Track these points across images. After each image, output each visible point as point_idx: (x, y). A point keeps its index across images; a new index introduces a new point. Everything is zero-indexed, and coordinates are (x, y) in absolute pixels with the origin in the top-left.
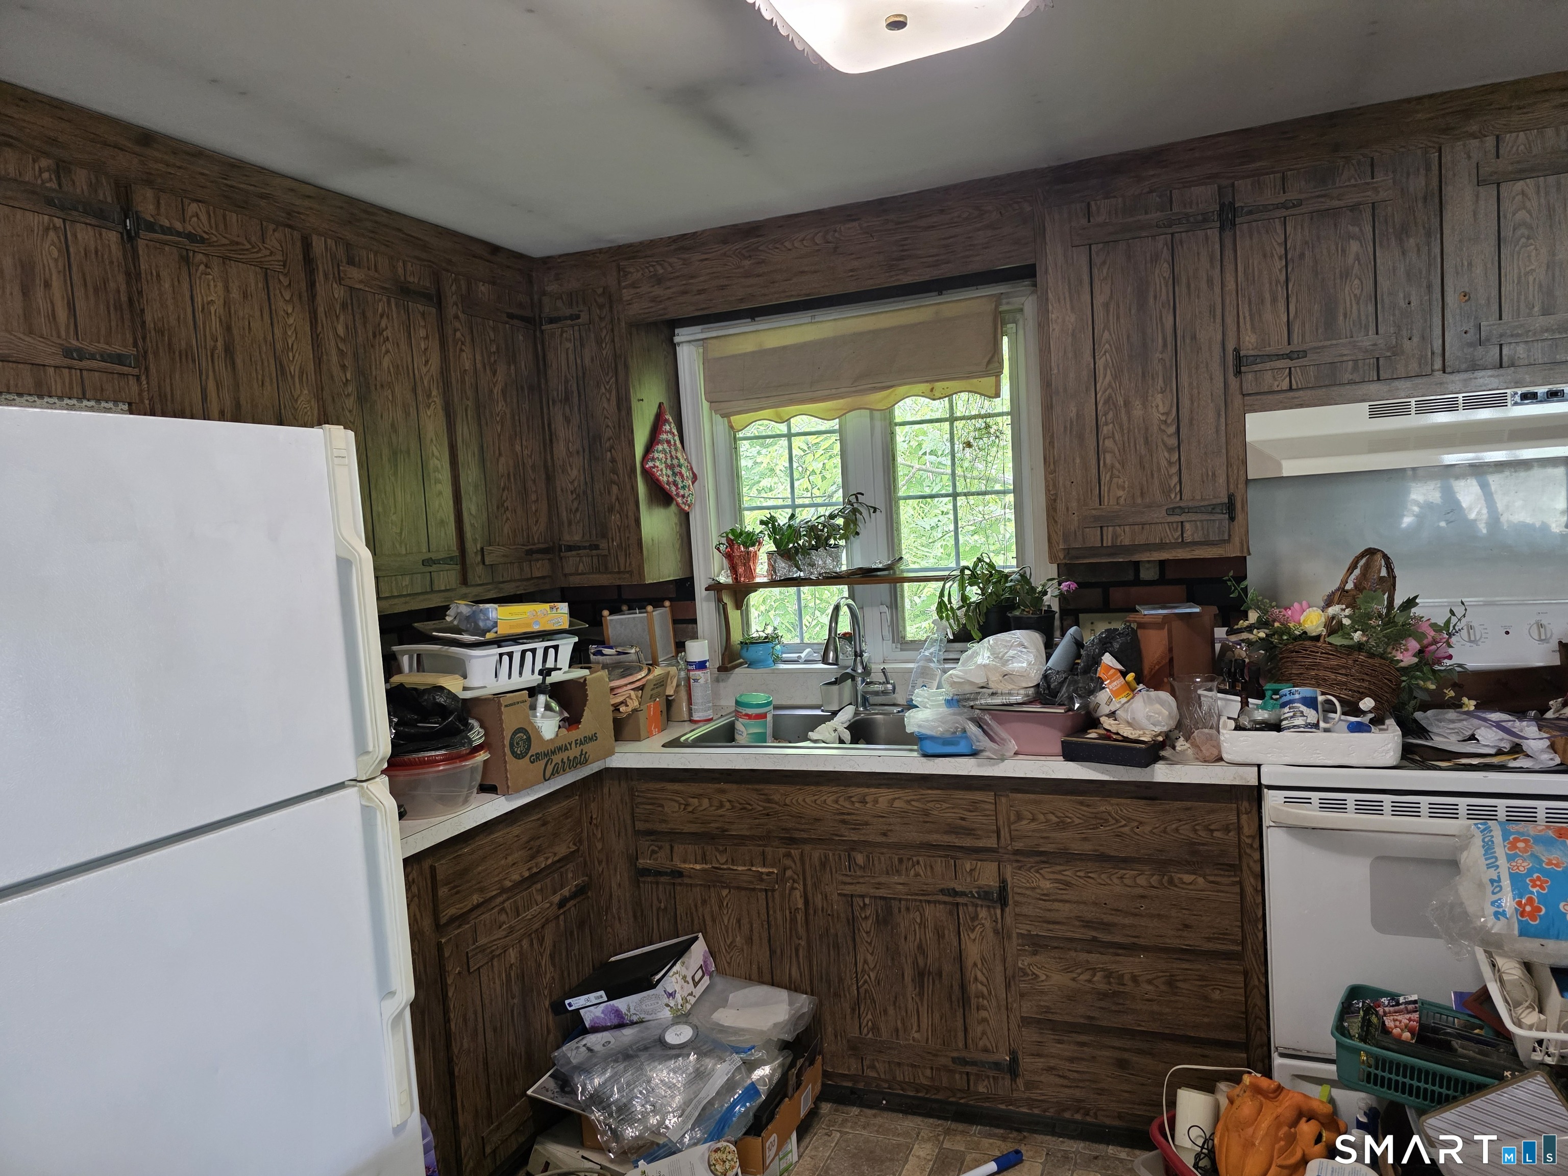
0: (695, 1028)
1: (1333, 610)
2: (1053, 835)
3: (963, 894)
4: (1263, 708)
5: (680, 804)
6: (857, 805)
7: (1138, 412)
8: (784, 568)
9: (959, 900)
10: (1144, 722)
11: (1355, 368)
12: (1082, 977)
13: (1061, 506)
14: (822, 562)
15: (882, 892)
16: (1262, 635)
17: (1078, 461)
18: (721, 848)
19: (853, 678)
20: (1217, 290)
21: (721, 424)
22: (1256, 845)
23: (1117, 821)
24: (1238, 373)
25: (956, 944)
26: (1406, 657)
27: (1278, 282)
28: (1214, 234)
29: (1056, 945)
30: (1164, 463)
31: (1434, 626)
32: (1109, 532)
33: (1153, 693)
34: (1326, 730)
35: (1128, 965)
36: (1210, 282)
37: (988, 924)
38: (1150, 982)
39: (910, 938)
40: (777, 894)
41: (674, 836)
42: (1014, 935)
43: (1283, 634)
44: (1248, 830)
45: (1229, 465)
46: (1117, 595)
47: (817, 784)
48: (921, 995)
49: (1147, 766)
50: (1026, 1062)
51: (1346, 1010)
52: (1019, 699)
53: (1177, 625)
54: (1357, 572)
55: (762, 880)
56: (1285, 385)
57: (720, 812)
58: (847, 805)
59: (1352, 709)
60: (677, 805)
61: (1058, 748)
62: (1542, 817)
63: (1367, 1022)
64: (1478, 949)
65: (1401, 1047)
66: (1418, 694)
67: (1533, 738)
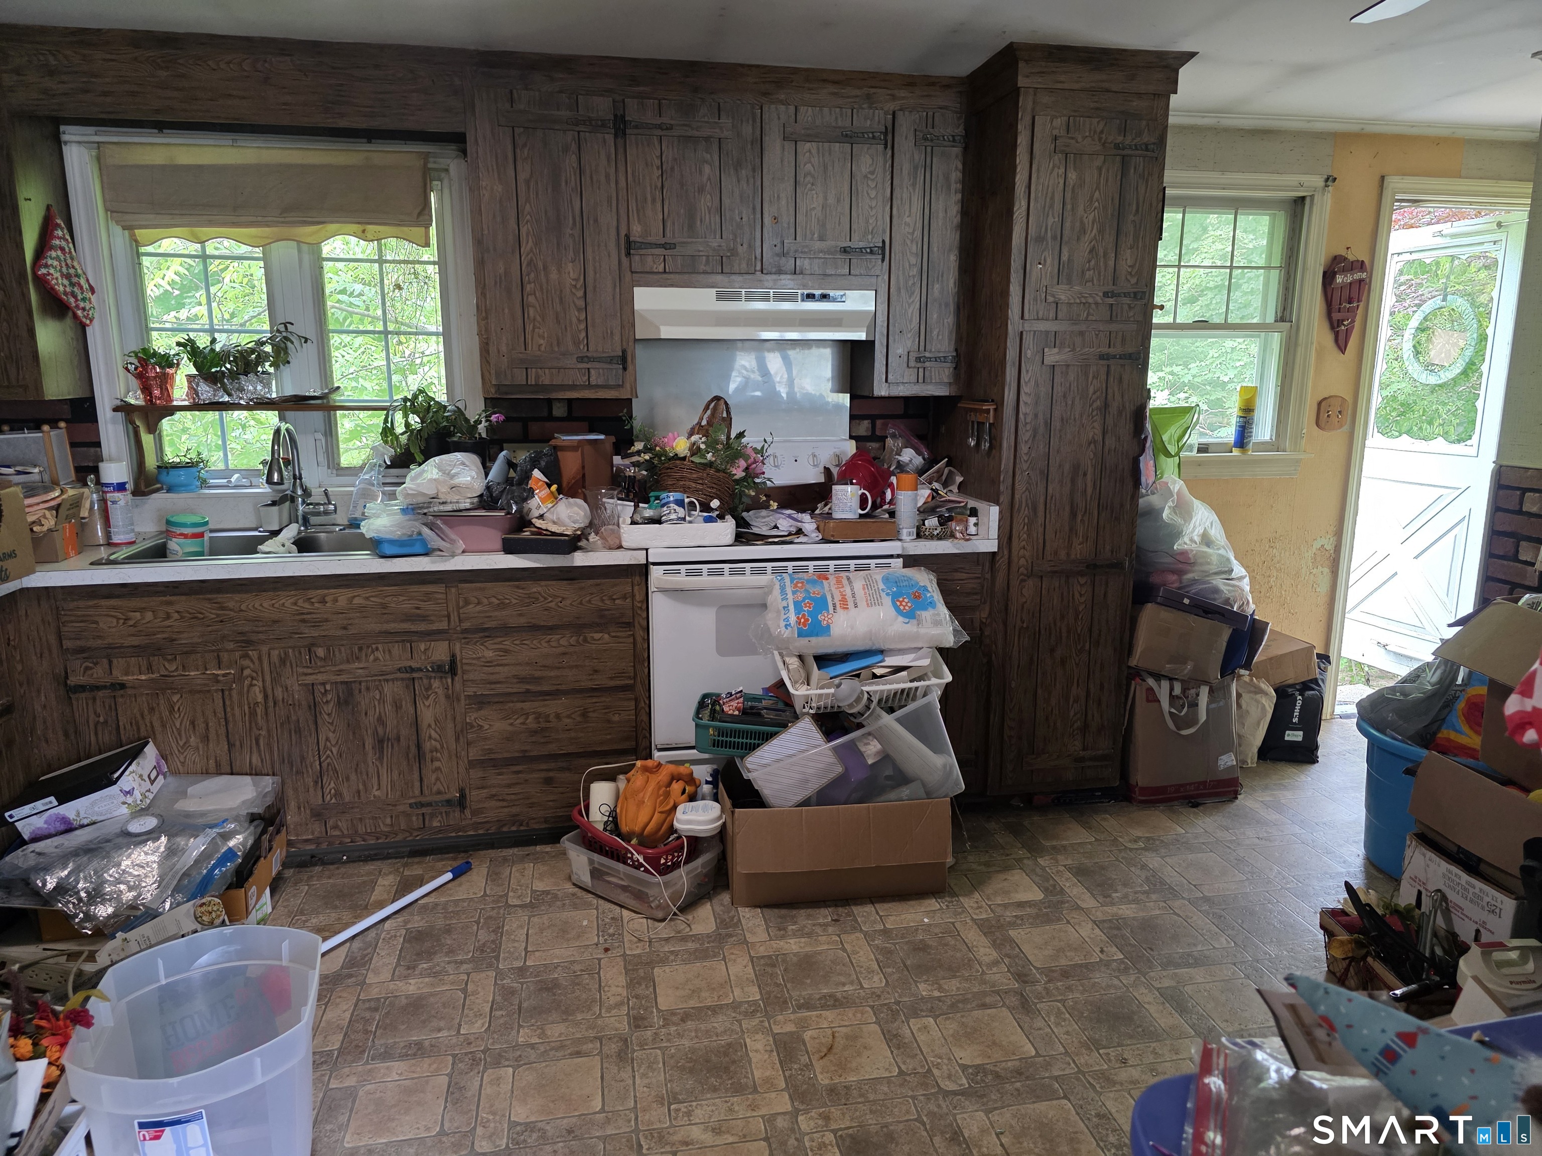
0: (158, 816)
1: (695, 438)
2: (496, 613)
3: (420, 670)
4: (650, 508)
5: (118, 619)
6: (316, 605)
7: (554, 276)
8: (206, 392)
9: (415, 675)
10: (567, 521)
11: (707, 262)
12: (518, 721)
13: (492, 349)
14: (252, 387)
15: (344, 678)
16: (647, 457)
17: (506, 311)
18: (170, 657)
19: (293, 500)
20: (613, 185)
21: (120, 236)
22: (644, 607)
23: (546, 599)
24: (628, 254)
25: (412, 711)
26: (739, 473)
27: (656, 187)
28: (610, 138)
29: (496, 700)
30: (574, 320)
31: (755, 449)
32: (532, 373)
33: (571, 500)
34: (690, 522)
35: (553, 707)
36: (607, 176)
37: (440, 692)
38: (568, 717)
39: (371, 713)
40: (234, 694)
41: (111, 652)
42: (463, 697)
43: (662, 455)
44: (639, 597)
45: (622, 327)
46: (535, 428)
47: (275, 589)
48: (381, 759)
49: (569, 553)
50: (474, 796)
51: (701, 705)
52: (468, 506)
53: (588, 449)
54: (709, 412)
55: (218, 682)
56: (661, 269)
57: (167, 623)
58: (307, 605)
59: (706, 508)
60: (115, 621)
61: (499, 544)
62: (811, 570)
63: (713, 711)
64: (776, 653)
65: (733, 719)
66: (744, 499)
67: (808, 523)
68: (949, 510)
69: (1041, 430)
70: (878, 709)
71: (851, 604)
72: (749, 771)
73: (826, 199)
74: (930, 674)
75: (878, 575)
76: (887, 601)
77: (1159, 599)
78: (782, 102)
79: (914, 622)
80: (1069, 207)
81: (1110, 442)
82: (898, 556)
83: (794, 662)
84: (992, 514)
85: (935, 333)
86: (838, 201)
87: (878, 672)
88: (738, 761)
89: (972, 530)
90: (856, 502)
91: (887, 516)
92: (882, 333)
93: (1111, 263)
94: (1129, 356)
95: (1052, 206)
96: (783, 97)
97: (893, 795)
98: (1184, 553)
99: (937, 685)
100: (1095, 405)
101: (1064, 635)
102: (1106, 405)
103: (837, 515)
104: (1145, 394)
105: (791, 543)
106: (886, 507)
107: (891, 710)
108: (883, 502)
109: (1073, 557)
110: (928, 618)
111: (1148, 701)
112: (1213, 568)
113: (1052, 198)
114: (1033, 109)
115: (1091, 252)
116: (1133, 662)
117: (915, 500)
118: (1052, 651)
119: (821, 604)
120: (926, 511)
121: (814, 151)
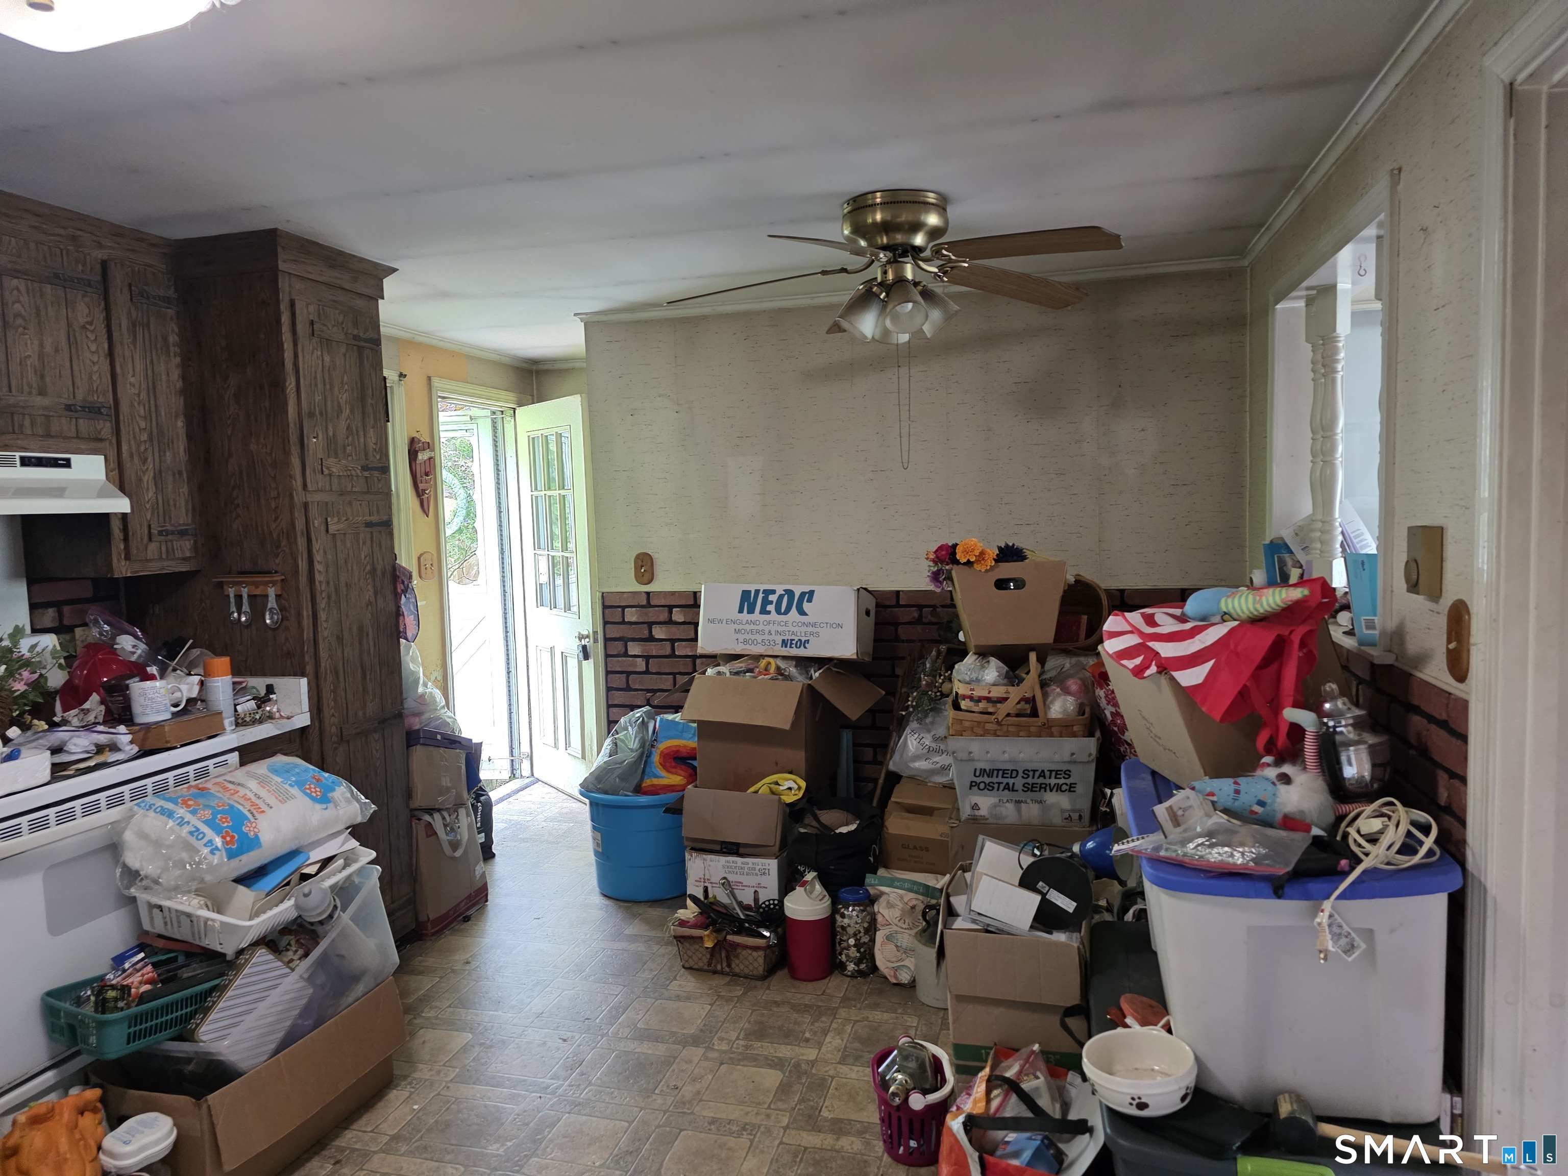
26: (21, 688)
67: (123, 734)
71: (266, 806)
73: (41, 346)
76: (295, 791)
77: (421, 742)
79: (331, 805)
80: (328, 386)
81: (380, 602)
82: (231, 751)
85: (172, 503)
86: (56, 350)
87: (310, 870)
90: (169, 700)
93: (362, 440)
94: (384, 524)
95: (316, 385)
98: (422, 696)
100: (367, 569)
102: (374, 569)
109: (368, 715)
110: (341, 796)
111: (428, 836)
113: (315, 378)
114: (290, 292)
115: (347, 429)
119: (235, 815)
121: (23, 290)
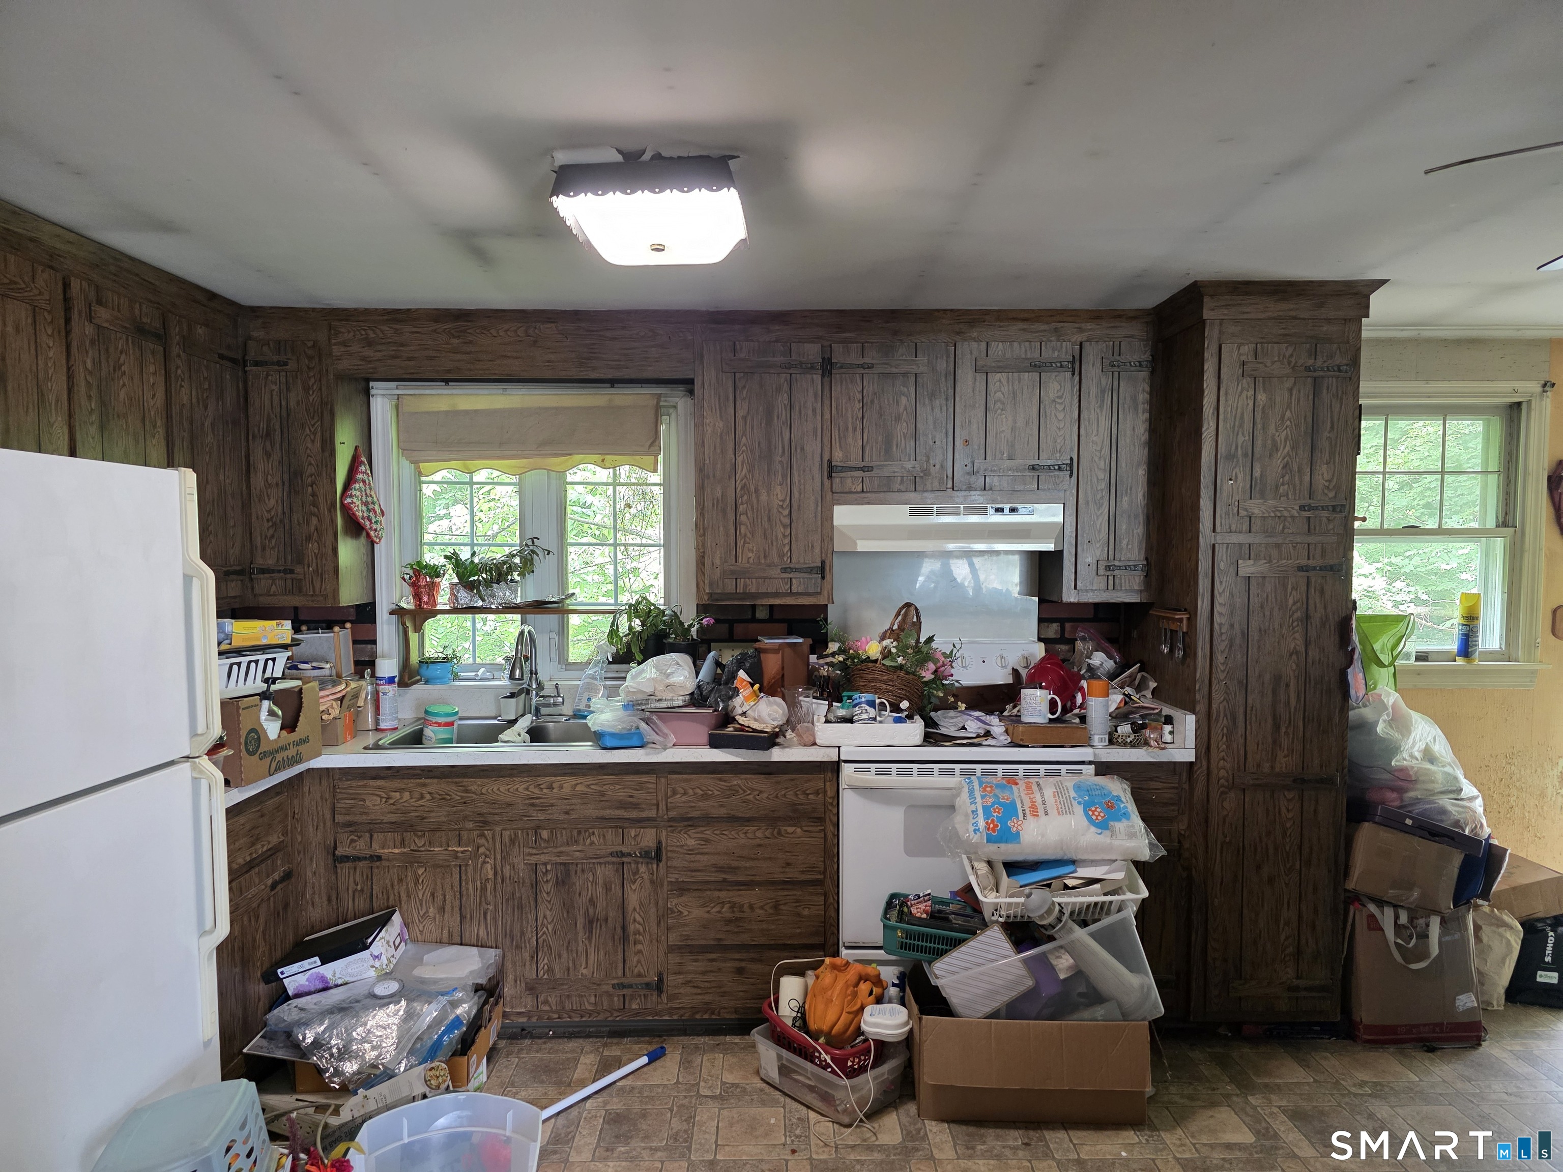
0: (400, 981)
1: (886, 642)
2: (700, 804)
3: (629, 855)
4: (842, 707)
5: (382, 798)
6: (545, 791)
7: (764, 497)
8: (465, 598)
9: (625, 860)
10: (767, 719)
11: (902, 481)
12: (715, 910)
13: (708, 562)
14: (502, 593)
15: (563, 859)
16: (841, 659)
17: (721, 529)
18: (420, 833)
19: (528, 692)
20: (819, 417)
21: (407, 469)
22: (835, 803)
23: (745, 791)
24: (830, 477)
25: (620, 894)
26: (928, 676)
27: (857, 417)
28: (817, 378)
29: (696, 887)
30: (780, 536)
31: (944, 654)
32: (741, 582)
33: (771, 699)
34: (880, 722)
35: (746, 897)
36: (814, 410)
37: (646, 876)
38: (762, 908)
39: (584, 893)
40: (470, 869)
41: (372, 828)
42: (666, 883)
43: (855, 658)
44: (830, 793)
45: (822, 540)
46: (739, 629)
47: (511, 776)
48: (590, 939)
49: (768, 749)
50: (671, 980)
51: (889, 905)
52: (681, 703)
53: (788, 651)
54: (900, 618)
55: (457, 858)
56: (859, 489)
57: (420, 803)
58: (536, 791)
59: (896, 708)
60: (379, 799)
61: (705, 739)
62: (1000, 774)
63: (901, 913)
64: (964, 857)
65: (920, 922)
66: (933, 700)
67: (997, 726)
68: (1143, 717)
69: (1238, 641)
70: (1070, 923)
71: (1041, 812)
72: (937, 978)
73: (1015, 422)
74: (1125, 888)
75: (1069, 782)
76: (1079, 810)
77: (1377, 819)
78: (974, 339)
79: (1108, 833)
80: (1259, 426)
81: (1314, 653)
82: (1090, 763)
83: (982, 868)
84: (1189, 723)
85: (1125, 542)
86: (1027, 423)
87: (1070, 882)
88: (925, 966)
89: (1168, 738)
90: (1045, 707)
91: (1077, 720)
92: (1070, 543)
93: (1307, 478)
94: (1331, 568)
95: (1241, 427)
96: (975, 335)
97: (1086, 1014)
98: (1403, 770)
99: (1132, 900)
100: (1296, 616)
101: (1271, 851)
102: (1308, 617)
103: (1025, 719)
104: (1350, 605)
105: (979, 745)
106: (1076, 711)
107: (1084, 924)
108: (1074, 706)
109: (1277, 770)
110: (1122, 830)
111: (1370, 929)
112: (1439, 787)
113: (1242, 420)
114: (1219, 339)
115: (1284, 467)
116: (1351, 885)
117: (1107, 706)
118: (1259, 867)
119: (1010, 809)
120: (1119, 717)
121: (1004, 381)
